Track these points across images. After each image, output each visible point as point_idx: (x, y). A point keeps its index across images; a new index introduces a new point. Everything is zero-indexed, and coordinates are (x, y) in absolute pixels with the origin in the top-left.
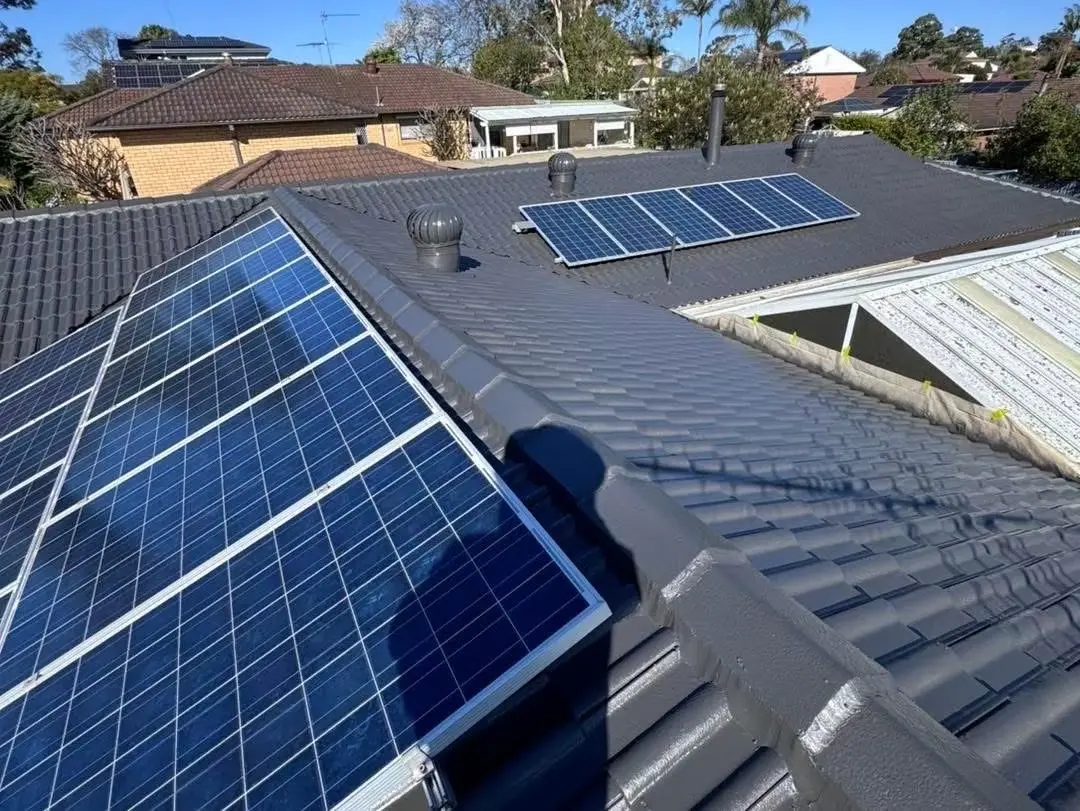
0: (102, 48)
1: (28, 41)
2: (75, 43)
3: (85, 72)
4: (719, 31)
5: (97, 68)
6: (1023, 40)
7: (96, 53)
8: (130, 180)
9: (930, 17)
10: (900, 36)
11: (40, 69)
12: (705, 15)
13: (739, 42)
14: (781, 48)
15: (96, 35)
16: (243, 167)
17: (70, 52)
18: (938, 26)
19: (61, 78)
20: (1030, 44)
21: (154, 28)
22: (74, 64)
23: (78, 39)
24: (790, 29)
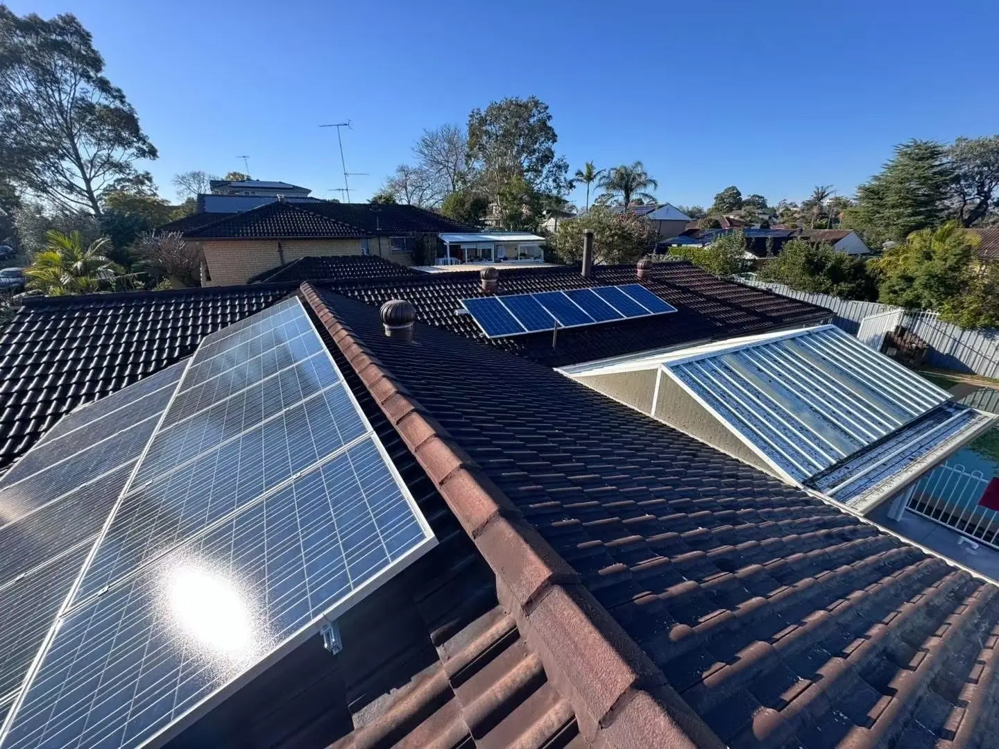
0: (199, 184)
1: (150, 180)
2: (182, 180)
3: (186, 198)
4: (603, 191)
5: (194, 196)
6: (791, 204)
7: (195, 187)
8: (207, 271)
9: (734, 188)
10: (716, 198)
11: (155, 194)
12: (591, 182)
13: (616, 198)
14: (642, 203)
15: (196, 176)
16: (284, 266)
17: (177, 186)
18: (739, 194)
19: (170, 202)
20: (796, 206)
21: (235, 174)
22: (179, 193)
23: (183, 178)
24: (647, 193)
